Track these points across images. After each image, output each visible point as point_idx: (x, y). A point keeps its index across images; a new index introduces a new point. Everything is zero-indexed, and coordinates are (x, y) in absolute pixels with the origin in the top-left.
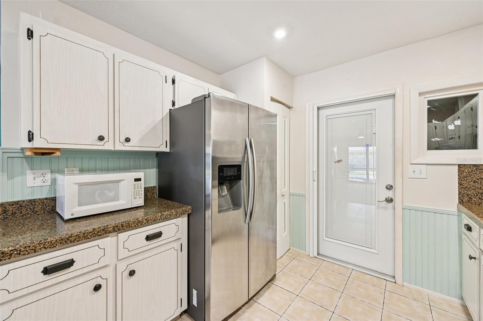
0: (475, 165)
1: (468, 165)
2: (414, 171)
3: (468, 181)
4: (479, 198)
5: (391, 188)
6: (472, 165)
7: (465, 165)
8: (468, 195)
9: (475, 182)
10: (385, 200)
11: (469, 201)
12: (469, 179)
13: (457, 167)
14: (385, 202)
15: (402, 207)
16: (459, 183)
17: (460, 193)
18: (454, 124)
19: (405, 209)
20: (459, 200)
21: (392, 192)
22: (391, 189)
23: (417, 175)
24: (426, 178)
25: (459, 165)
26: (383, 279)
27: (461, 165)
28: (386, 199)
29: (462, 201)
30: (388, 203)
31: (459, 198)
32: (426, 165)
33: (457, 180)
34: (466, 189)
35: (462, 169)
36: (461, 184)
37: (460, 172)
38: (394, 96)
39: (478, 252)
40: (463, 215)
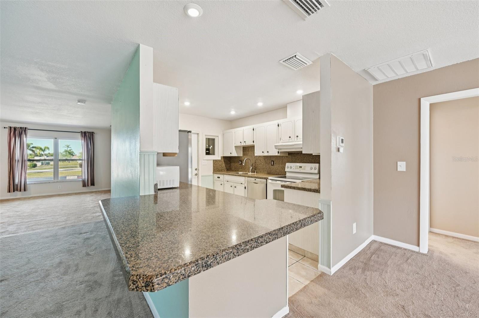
5: (197, 169)
6: (215, 160)
11: (216, 170)
12: (215, 164)
15: (201, 176)
21: (197, 171)
23: (205, 164)
27: (213, 160)
28: (195, 174)
30: (196, 176)
31: (213, 170)
32: (205, 160)
33: (213, 164)
37: (213, 162)
38: (198, 134)
39: (223, 182)
40: (215, 175)
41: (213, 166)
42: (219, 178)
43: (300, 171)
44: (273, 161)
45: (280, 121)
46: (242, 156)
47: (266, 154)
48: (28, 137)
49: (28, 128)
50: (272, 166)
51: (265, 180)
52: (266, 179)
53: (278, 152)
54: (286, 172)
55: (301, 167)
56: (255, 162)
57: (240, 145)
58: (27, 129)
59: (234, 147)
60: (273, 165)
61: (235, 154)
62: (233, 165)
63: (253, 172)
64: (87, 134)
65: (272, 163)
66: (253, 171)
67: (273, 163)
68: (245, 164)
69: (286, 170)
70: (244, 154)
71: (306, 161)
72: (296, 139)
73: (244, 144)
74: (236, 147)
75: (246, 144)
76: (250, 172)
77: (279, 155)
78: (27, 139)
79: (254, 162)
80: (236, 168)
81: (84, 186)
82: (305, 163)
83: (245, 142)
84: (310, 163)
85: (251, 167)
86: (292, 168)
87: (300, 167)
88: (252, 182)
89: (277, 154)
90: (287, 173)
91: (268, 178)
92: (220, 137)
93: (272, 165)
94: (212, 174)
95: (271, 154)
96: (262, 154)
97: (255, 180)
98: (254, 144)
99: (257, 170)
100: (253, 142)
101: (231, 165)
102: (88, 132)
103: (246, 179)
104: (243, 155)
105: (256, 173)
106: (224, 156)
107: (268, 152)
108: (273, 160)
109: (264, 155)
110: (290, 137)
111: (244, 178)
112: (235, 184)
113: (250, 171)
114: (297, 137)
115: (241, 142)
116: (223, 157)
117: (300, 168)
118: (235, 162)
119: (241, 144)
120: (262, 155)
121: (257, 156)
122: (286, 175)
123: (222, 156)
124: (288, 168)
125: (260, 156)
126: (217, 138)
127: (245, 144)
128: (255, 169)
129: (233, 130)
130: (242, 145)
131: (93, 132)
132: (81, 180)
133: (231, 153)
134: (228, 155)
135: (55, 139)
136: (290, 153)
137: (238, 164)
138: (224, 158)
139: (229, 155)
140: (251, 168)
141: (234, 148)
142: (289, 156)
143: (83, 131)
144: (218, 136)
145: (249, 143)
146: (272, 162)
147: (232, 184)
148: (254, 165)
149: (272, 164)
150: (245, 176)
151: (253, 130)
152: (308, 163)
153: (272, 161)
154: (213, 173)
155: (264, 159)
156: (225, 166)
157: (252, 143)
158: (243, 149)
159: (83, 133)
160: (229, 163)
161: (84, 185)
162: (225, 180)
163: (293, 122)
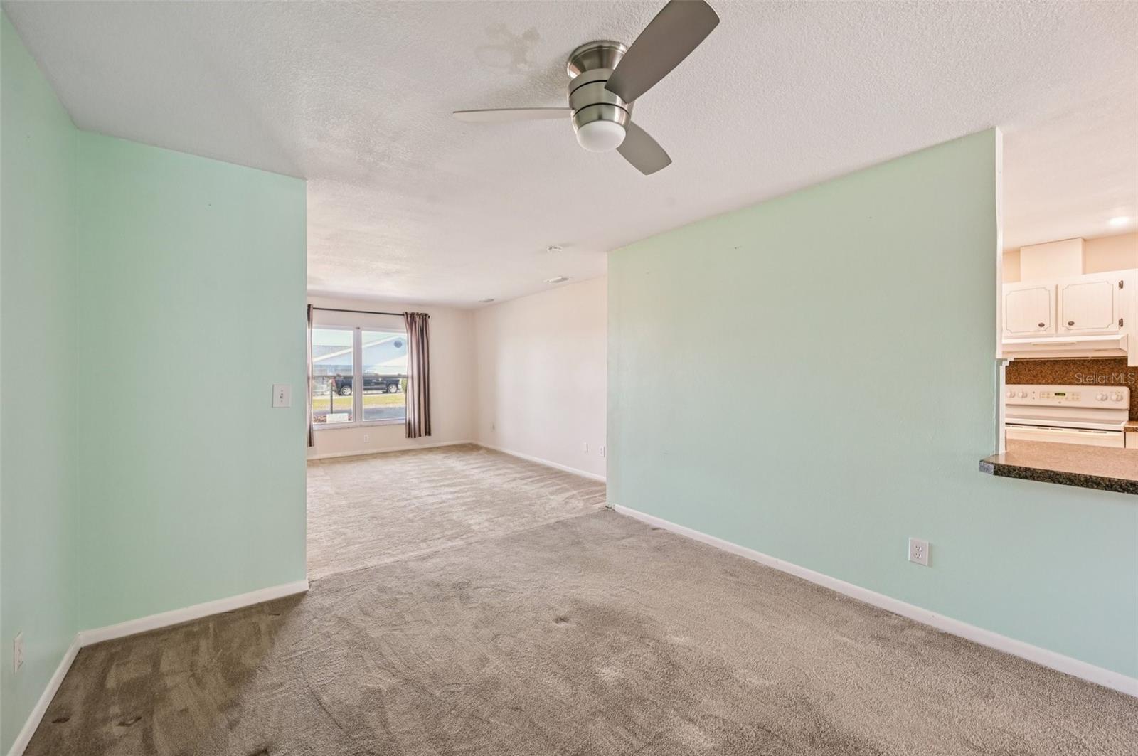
48: (313, 325)
49: (314, 307)
58: (311, 309)
64: (417, 319)
72: (1062, 330)
78: (313, 330)
81: (409, 437)
102: (417, 314)
110: (1042, 325)
114: (1071, 323)
131: (426, 315)
132: (404, 422)
135: (356, 330)
143: (409, 311)
159: (409, 316)
161: (410, 434)
163: (1054, 289)
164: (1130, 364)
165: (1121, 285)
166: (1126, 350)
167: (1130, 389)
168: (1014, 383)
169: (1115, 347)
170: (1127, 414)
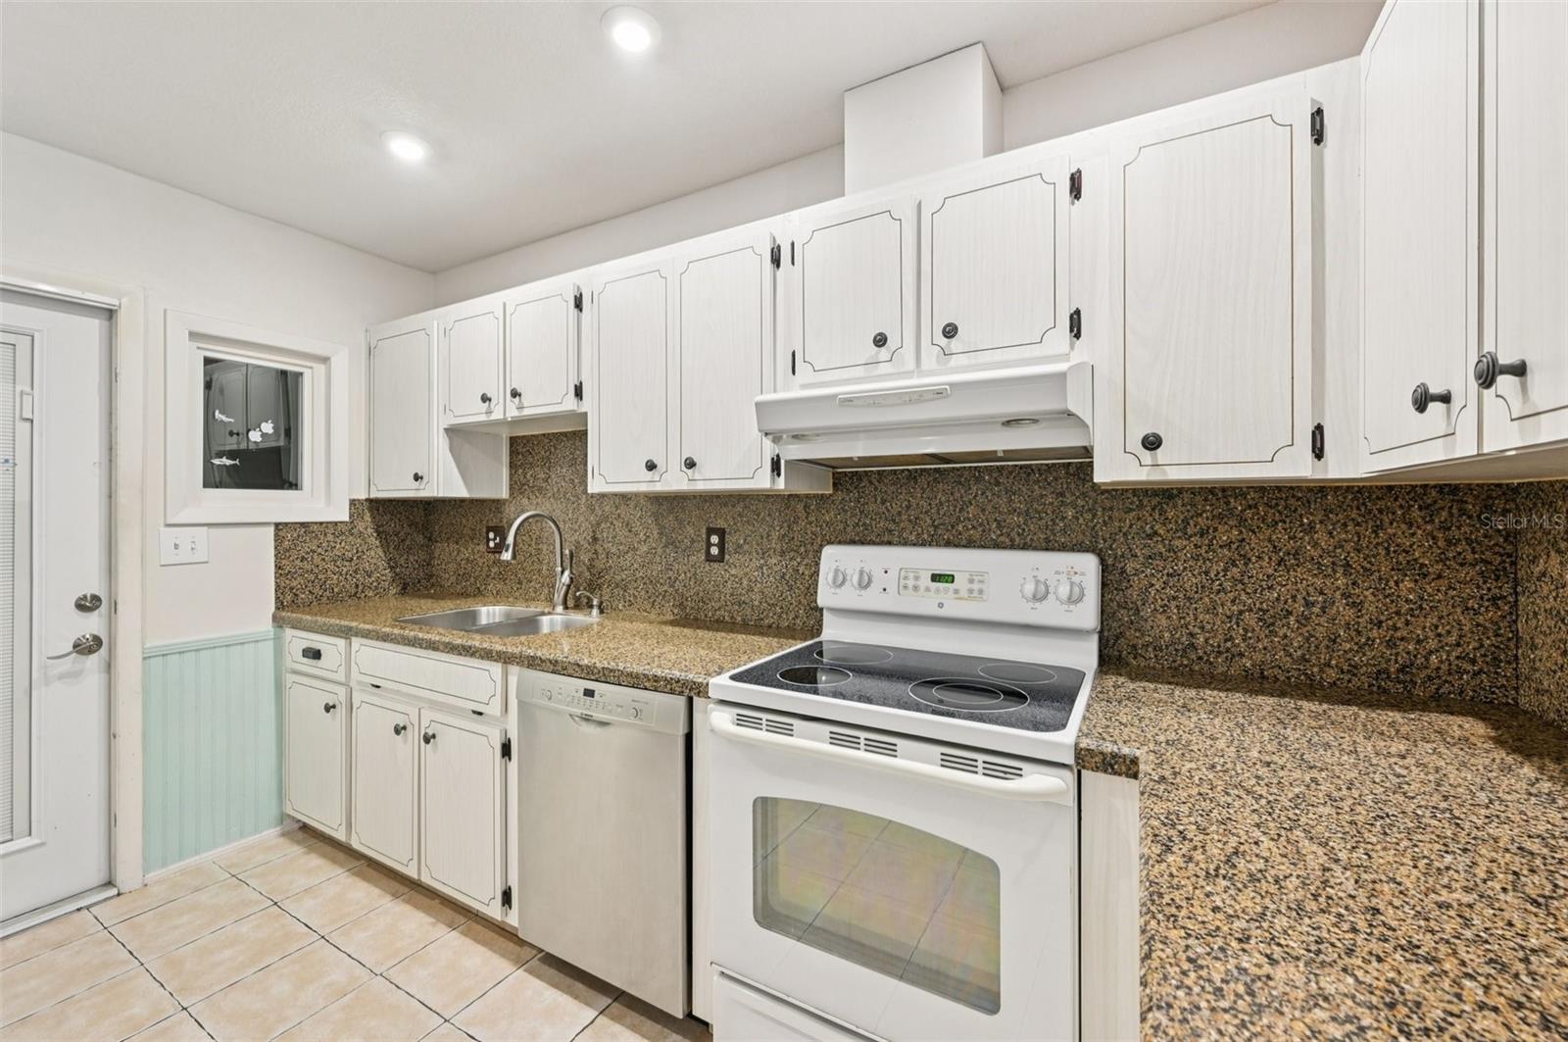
0: (302, 524)
1: (292, 523)
2: (175, 545)
3: (291, 559)
4: (310, 591)
5: (97, 603)
6: (296, 523)
7: (286, 524)
8: (292, 589)
9: (303, 559)
10: (71, 649)
11: (293, 601)
12: (294, 554)
13: (272, 529)
14: (74, 654)
15: (143, 653)
16: (276, 566)
17: (278, 586)
18: (260, 430)
19: (149, 657)
20: (276, 603)
21: (100, 615)
22: (97, 607)
23: (184, 555)
24: (206, 560)
25: (277, 525)
26: (70, 913)
27: (280, 524)
28: (75, 647)
29: (282, 603)
30: (84, 657)
31: (277, 598)
32: (206, 528)
33: (273, 559)
34: (289, 576)
35: (280, 533)
36: (280, 568)
37: (279, 539)
38: (110, 314)
39: (342, 692)
40: (289, 632)
41: (278, 567)
42: (316, 655)
43: (941, 605)
44: (721, 533)
45: (791, 225)
46: (504, 494)
47: (675, 481)
50: (716, 565)
51: (680, 702)
52: (692, 692)
53: (776, 466)
54: (822, 609)
55: (950, 578)
56: (595, 539)
57: (483, 418)
59: (442, 431)
60: (720, 558)
61: (447, 482)
62: (449, 556)
63: (577, 607)
65: (709, 545)
66: (577, 599)
67: (722, 546)
68: (514, 556)
69: (822, 600)
70: (516, 487)
71: (976, 534)
72: (930, 355)
73: (512, 412)
74: (452, 431)
75: (526, 412)
76: (560, 609)
77: (781, 484)
79: (583, 536)
80: (466, 576)
82: (970, 544)
83: (515, 394)
84: (1012, 547)
85: (567, 573)
86: (876, 587)
87: (936, 578)
88: (558, 712)
89: (763, 481)
90: (827, 616)
91: (701, 690)
92: (340, 363)
93: (709, 558)
94: (266, 626)
95: (713, 478)
96: (642, 483)
97: (589, 693)
98: (586, 405)
99: (606, 591)
100: (579, 392)
101: (432, 558)
103: (513, 680)
104: (511, 488)
105: (602, 612)
106: (373, 496)
107: (690, 464)
108: (720, 524)
109: (658, 488)
110: (880, 341)
111: (496, 669)
112: (428, 715)
113: (558, 597)
114: (950, 331)
115: (485, 399)
116: (370, 501)
117: (941, 585)
118: (457, 537)
119: (489, 412)
120: (643, 488)
121: (603, 496)
122: (819, 633)
123: (363, 496)
124: (840, 581)
125: (624, 497)
126: (320, 368)
127: (520, 408)
128: (593, 587)
129: (436, 319)
130: (497, 415)
133: (417, 478)
134: (398, 487)
136: (847, 477)
137: (482, 548)
138: (379, 507)
139: (408, 490)
140: (566, 578)
141: (441, 443)
142: (840, 495)
144: (325, 360)
145: (547, 399)
146: (715, 539)
147: (409, 714)
148: (585, 558)
149: (714, 551)
150: (506, 659)
151: (578, 304)
152: (997, 546)
153: (710, 531)
154: (275, 618)
155: (656, 516)
156: (382, 564)
157: (570, 404)
158: (513, 453)
160: (420, 539)
162: (355, 675)
163: (911, 214)
164: (1101, 476)
165: (1076, 188)
166: (1089, 422)
167: (1102, 561)
168: (853, 542)
169: (1051, 404)
170: (1092, 646)
